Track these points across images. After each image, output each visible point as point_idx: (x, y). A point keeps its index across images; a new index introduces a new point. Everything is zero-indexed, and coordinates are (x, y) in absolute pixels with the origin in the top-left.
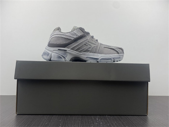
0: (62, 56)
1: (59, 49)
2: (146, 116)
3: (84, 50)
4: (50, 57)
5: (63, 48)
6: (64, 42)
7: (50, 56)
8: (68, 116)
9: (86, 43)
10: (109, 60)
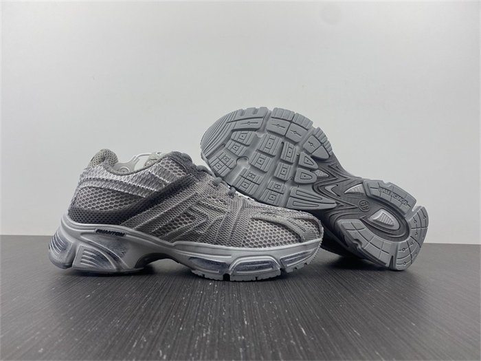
0: (109, 254)
1: (99, 231)
3: (181, 232)
4: (70, 256)
5: (114, 224)
6: (115, 206)
7: (69, 253)
9: (190, 209)
10: (266, 267)
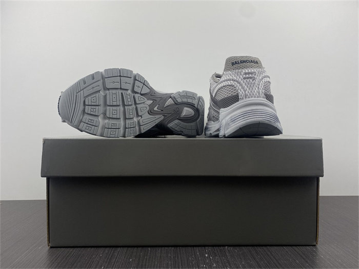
2: (315, 245)
8: (147, 248)
